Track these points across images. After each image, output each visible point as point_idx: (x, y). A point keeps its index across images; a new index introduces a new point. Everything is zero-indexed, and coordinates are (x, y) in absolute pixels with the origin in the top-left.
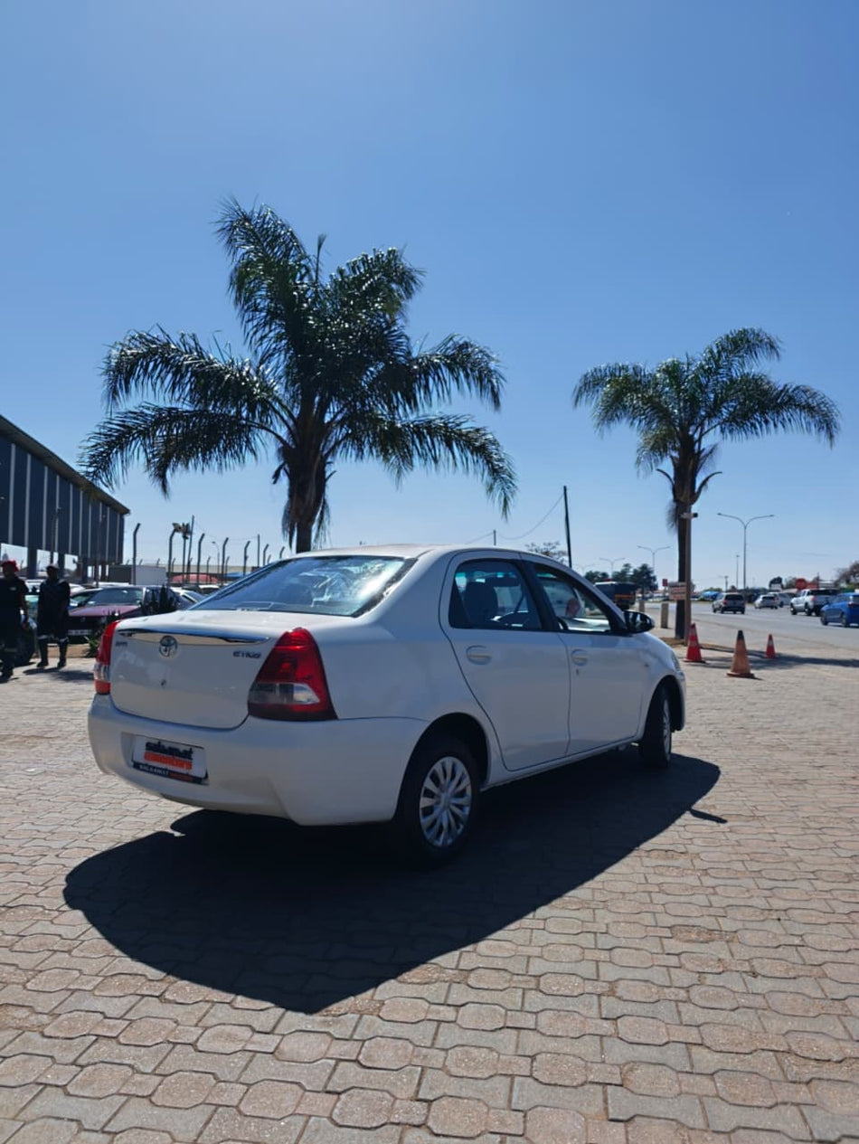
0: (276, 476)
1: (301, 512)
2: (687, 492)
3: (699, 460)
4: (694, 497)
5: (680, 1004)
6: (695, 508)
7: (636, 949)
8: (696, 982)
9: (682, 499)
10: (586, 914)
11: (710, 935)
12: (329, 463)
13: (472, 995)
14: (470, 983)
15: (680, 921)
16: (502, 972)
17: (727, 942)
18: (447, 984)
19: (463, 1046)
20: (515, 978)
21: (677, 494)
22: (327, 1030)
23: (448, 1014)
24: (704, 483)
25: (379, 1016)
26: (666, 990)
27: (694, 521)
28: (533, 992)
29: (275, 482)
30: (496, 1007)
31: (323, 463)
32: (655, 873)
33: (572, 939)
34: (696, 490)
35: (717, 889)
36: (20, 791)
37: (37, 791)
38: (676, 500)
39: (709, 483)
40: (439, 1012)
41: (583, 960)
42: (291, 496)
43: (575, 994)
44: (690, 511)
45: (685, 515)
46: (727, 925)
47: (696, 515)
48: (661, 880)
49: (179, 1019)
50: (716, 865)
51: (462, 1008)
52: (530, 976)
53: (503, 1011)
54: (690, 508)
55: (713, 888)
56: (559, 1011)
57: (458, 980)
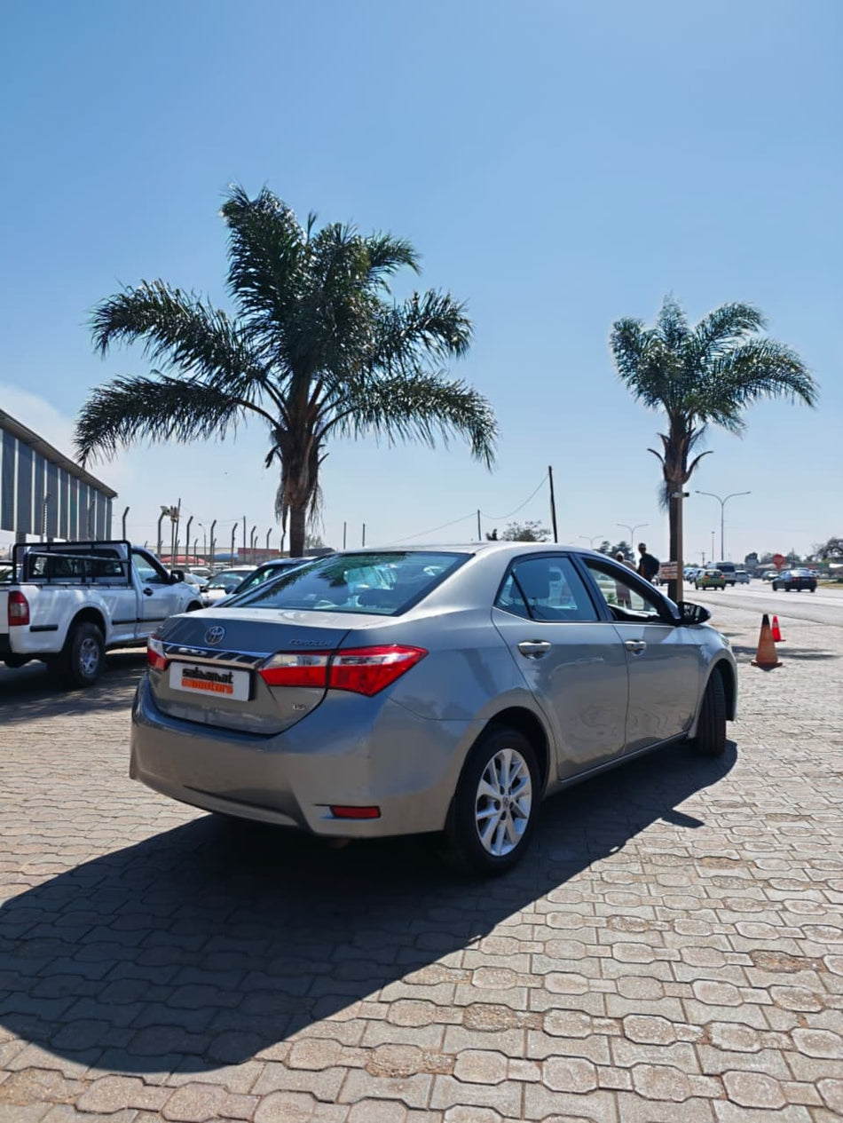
0: (269, 458)
1: (295, 496)
2: (678, 472)
3: (689, 440)
4: (685, 477)
5: (786, 1053)
6: (685, 488)
7: (719, 982)
8: (795, 1024)
9: (673, 479)
10: (653, 938)
11: (796, 962)
12: (322, 446)
13: (552, 1046)
14: (547, 1030)
15: (757, 945)
16: (578, 1014)
17: (817, 971)
18: (522, 1031)
19: (556, 1115)
20: (596, 1021)
21: (669, 475)
22: (398, 1096)
23: (530, 1071)
24: (695, 462)
25: (454, 1076)
26: (767, 1036)
27: (685, 500)
28: (619, 1040)
29: (268, 466)
30: (584, 1060)
31: (316, 446)
32: (714, 885)
33: (645, 970)
34: (687, 470)
35: (787, 904)
36: (25, 797)
37: (44, 797)
38: (667, 479)
39: (700, 463)
40: (519, 1070)
41: (664, 997)
42: (284, 479)
43: (667, 1043)
44: (681, 491)
45: (676, 495)
46: (811, 950)
47: (687, 495)
48: (723, 894)
49: (229, 1085)
50: (777, 875)
51: (544, 1063)
52: (610, 1018)
53: (592, 1067)
54: (681, 487)
55: (782, 902)
56: (654, 1065)
57: (533, 1026)
